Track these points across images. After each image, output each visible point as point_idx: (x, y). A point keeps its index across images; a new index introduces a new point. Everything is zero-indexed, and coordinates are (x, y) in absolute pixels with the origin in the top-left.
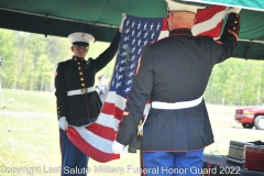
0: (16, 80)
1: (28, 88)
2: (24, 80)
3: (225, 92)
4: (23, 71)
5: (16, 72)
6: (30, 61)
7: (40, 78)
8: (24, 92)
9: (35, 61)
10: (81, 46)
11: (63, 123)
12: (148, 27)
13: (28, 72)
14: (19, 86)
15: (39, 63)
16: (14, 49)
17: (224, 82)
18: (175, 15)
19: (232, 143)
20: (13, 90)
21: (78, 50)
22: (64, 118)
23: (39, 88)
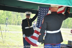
0: (12, 22)
1: (15, 25)
2: (14, 22)
3: (68, 25)
4: (14, 20)
5: (12, 20)
6: (16, 17)
7: (19, 22)
8: (14, 26)
9: (17, 17)
10: (28, 15)
11: (24, 36)
12: (45, 10)
13: (15, 20)
14: (13, 24)
15: (18, 18)
16: (12, 14)
17: (68, 22)
18: (53, 8)
19: (69, 41)
20: (11, 25)
21: (28, 16)
22: (24, 35)
23: (18, 24)
